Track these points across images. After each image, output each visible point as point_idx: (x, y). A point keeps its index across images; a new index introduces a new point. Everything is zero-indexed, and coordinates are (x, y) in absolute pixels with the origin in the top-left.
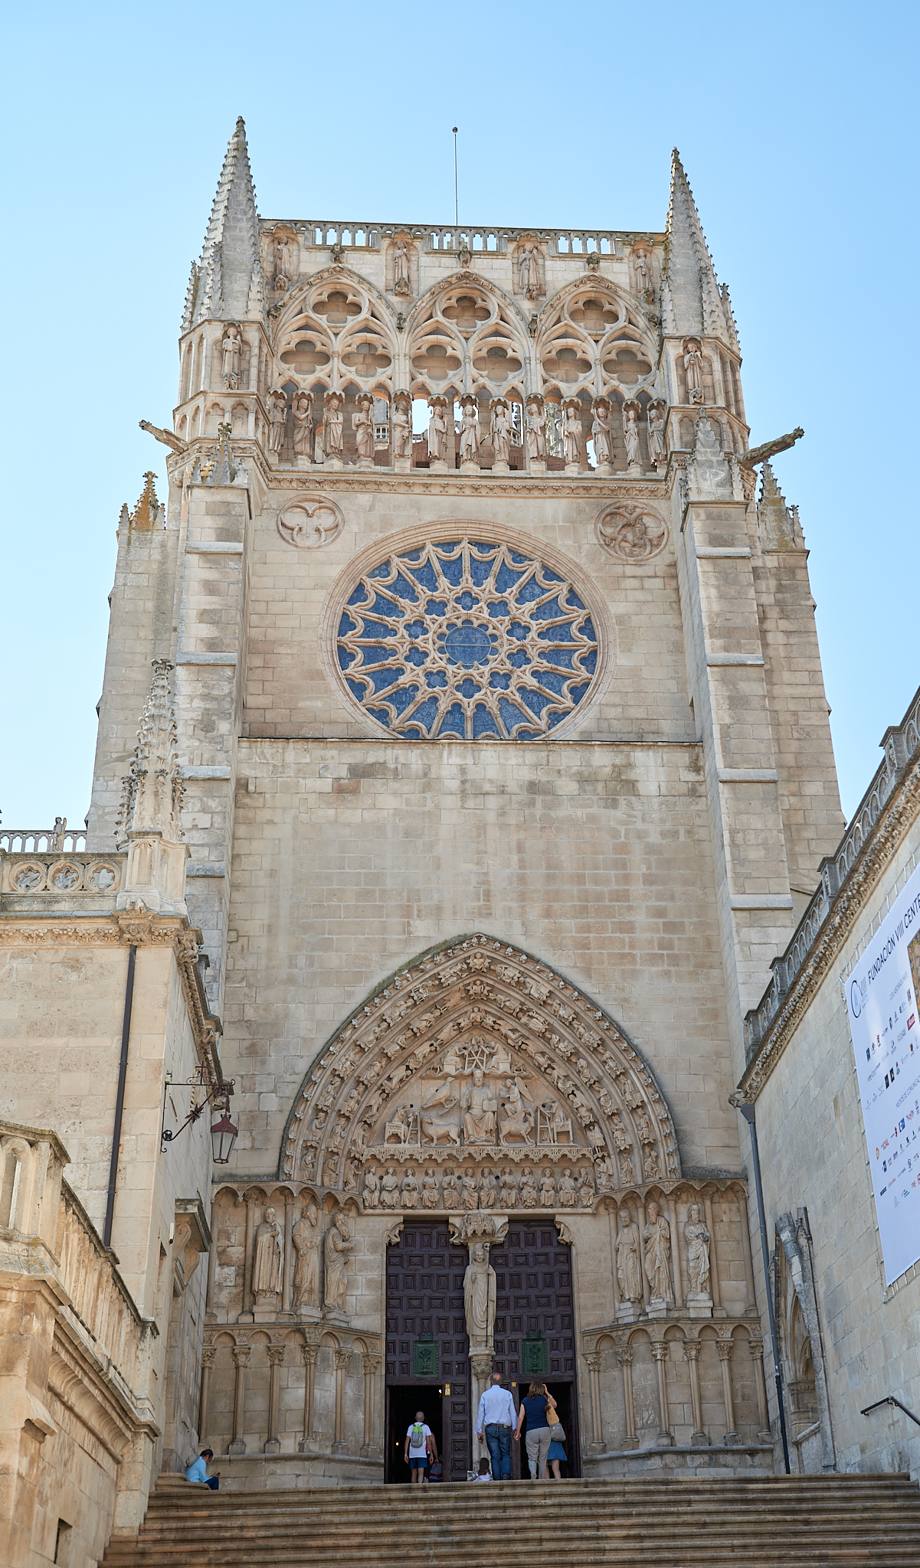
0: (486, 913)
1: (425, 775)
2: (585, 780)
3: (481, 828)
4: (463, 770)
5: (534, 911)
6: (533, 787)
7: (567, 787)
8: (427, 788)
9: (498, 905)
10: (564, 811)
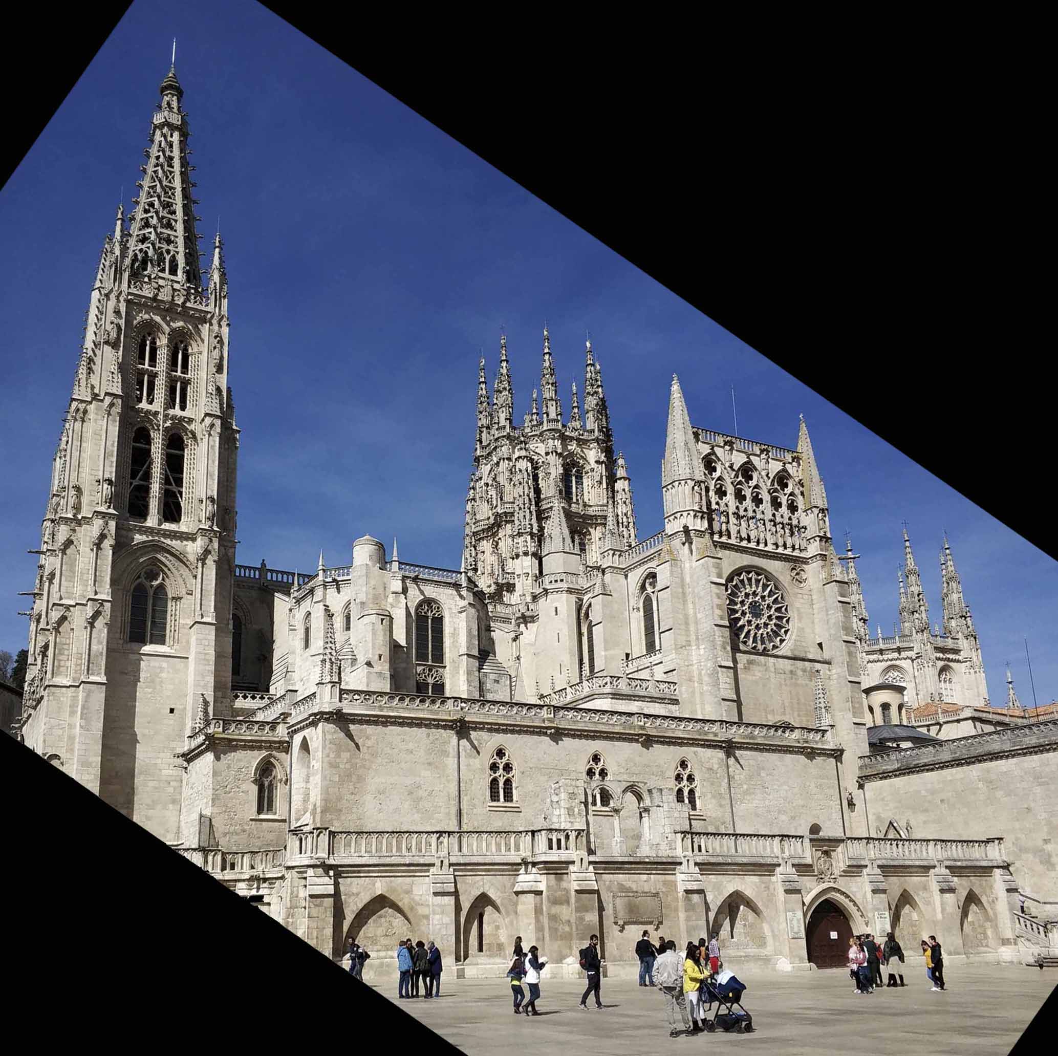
0: (784, 714)
1: (765, 665)
2: (804, 671)
3: (781, 685)
4: (774, 663)
5: (796, 714)
6: (791, 672)
7: (800, 673)
8: (766, 670)
9: (788, 710)
10: (799, 682)
